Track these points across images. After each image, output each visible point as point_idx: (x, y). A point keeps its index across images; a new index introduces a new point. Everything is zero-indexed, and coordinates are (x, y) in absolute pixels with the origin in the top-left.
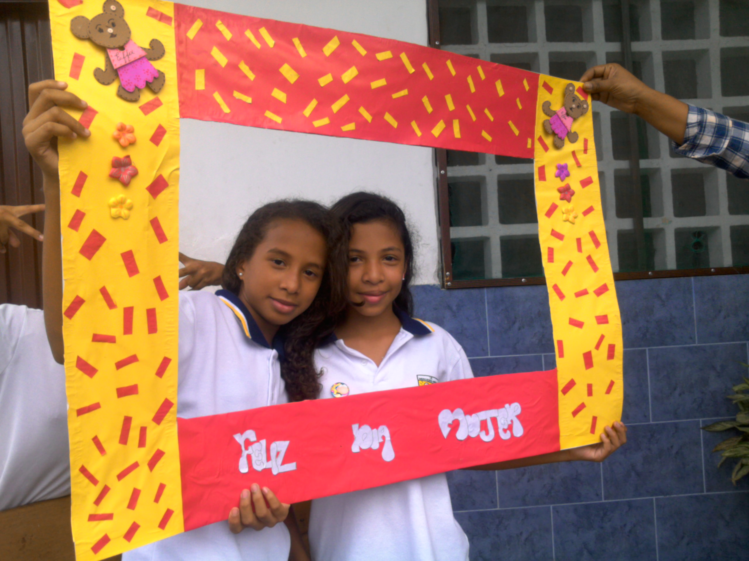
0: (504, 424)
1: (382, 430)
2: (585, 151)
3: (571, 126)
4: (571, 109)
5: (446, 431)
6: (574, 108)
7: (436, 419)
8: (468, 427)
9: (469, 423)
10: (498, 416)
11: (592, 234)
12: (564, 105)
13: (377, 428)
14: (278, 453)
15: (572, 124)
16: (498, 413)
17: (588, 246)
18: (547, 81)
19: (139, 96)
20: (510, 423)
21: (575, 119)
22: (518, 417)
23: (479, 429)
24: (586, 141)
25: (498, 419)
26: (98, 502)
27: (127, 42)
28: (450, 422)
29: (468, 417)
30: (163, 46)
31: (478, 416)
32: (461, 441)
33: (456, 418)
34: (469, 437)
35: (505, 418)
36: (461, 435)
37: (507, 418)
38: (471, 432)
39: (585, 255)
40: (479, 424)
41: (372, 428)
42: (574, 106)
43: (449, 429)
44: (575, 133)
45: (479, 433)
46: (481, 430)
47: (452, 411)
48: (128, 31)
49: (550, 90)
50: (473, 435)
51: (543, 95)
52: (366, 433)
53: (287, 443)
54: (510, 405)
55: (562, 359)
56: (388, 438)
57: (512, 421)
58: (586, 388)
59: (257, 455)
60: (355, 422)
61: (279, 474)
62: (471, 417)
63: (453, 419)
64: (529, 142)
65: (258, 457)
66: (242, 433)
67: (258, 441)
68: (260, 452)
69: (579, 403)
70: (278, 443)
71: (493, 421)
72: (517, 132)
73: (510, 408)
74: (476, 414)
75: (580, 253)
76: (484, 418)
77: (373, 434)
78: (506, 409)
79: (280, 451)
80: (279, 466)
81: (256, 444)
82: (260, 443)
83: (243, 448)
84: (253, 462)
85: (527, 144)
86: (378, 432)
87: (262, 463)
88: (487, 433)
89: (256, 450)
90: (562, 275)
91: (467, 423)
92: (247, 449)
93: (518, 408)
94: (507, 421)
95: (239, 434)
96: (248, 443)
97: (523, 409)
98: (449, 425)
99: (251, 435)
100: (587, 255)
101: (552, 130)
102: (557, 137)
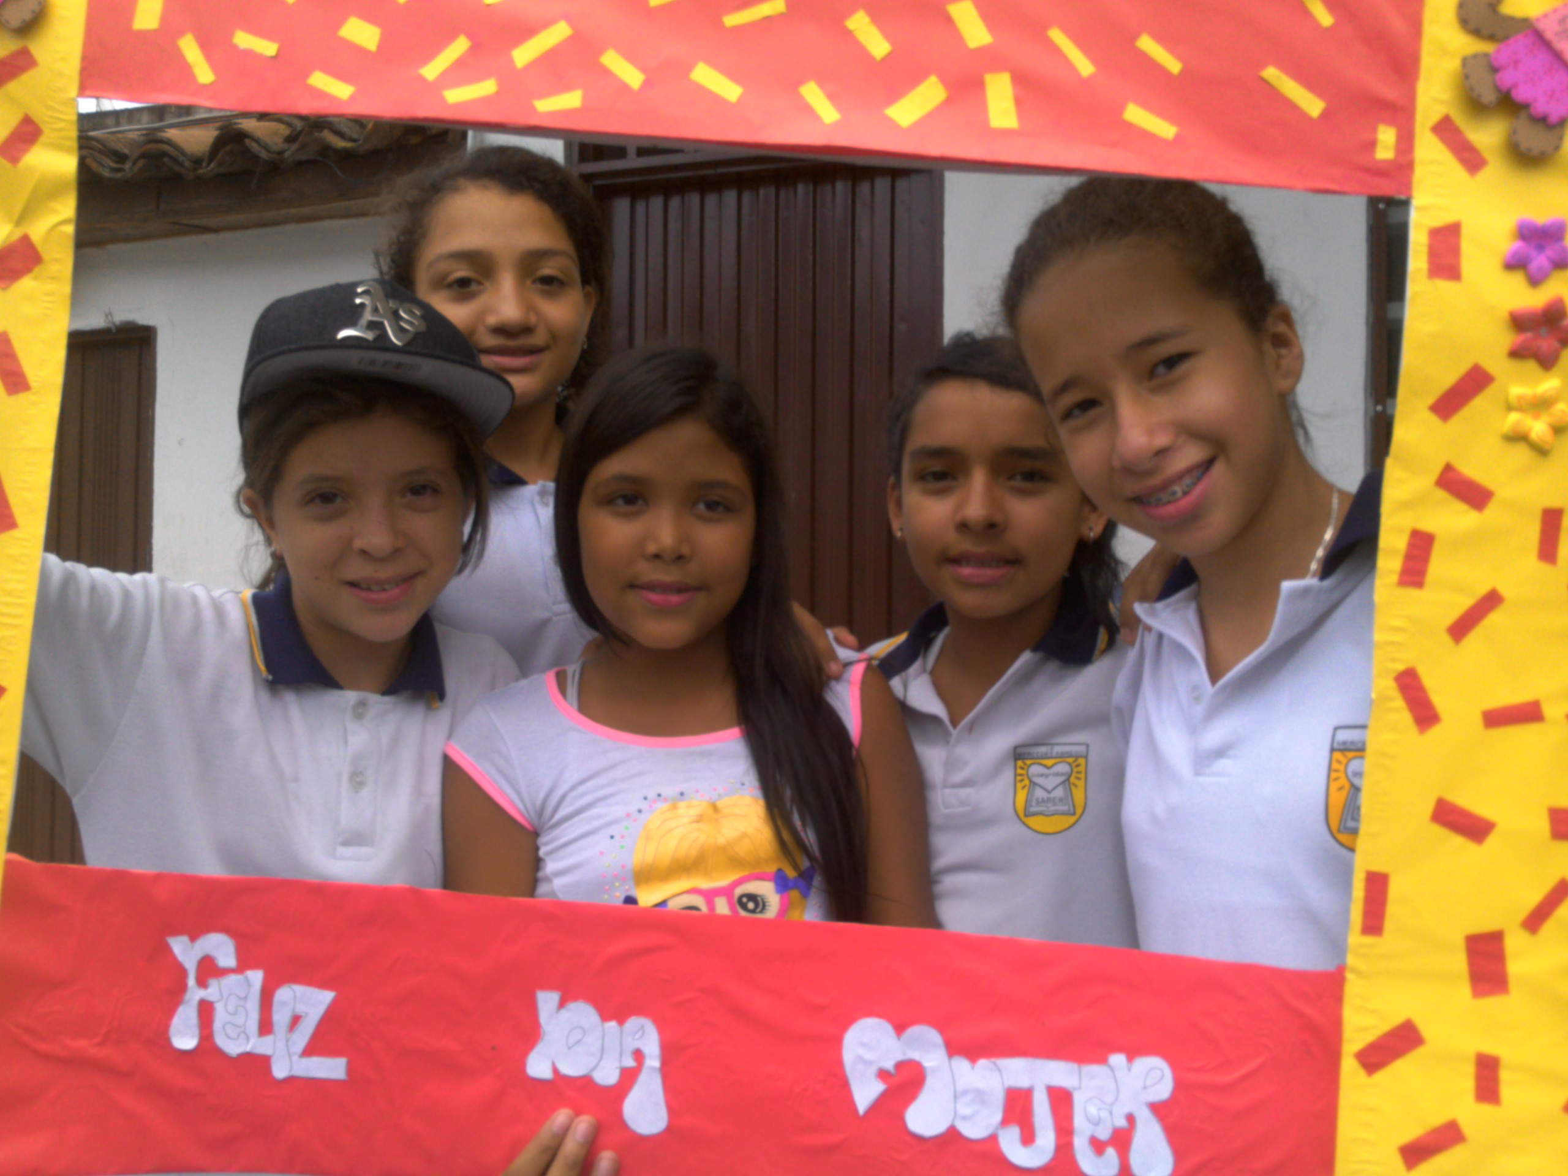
0: (1097, 1122)
1: (639, 1030)
7: (836, 1042)
8: (956, 1097)
9: (961, 1085)
10: (1080, 1088)
13: (621, 1021)
14: (296, 1020)
16: (1080, 1077)
20: (1122, 1123)
22: (1157, 1108)
23: (998, 1117)
25: (1078, 1099)
28: (889, 1065)
29: (961, 1064)
31: (999, 1069)
33: (915, 1055)
34: (952, 1135)
35: (1103, 1102)
36: (923, 1120)
37: (1112, 1104)
38: (965, 1118)
40: (998, 1099)
41: (606, 1017)
43: (877, 1088)
45: (997, 1129)
46: (1006, 1122)
47: (900, 1028)
50: (972, 1131)
52: (581, 1028)
53: (326, 997)
54: (1131, 1058)
55: (1369, 940)
56: (653, 1061)
57: (1131, 1119)
58: (1470, 1069)
59: (231, 1008)
60: (548, 986)
61: (291, 1080)
62: (973, 1068)
63: (900, 1057)
64: (1386, 138)
65: (235, 1014)
66: (193, 938)
67: (240, 969)
68: (242, 1003)
69: (1437, 1119)
70: (299, 989)
71: (1061, 1100)
72: (1313, 106)
73: (1129, 1070)
74: (993, 1060)
75: (1544, 567)
76: (1023, 1083)
77: (603, 1038)
78: (1112, 1069)
79: (303, 1014)
80: (295, 1058)
81: (233, 978)
82: (247, 980)
83: (191, 981)
84: (217, 1025)
85: (1372, 144)
86: (622, 1032)
87: (243, 1036)
88: (1028, 1138)
89: (231, 994)
90: (1447, 639)
91: (954, 1084)
92: (202, 983)
93: (1163, 1076)
94: (1111, 1113)
95: (185, 939)
96: (208, 969)
97: (1179, 1085)
98: (883, 1074)
99: (221, 948)
101: (1498, 89)
102: (1523, 115)
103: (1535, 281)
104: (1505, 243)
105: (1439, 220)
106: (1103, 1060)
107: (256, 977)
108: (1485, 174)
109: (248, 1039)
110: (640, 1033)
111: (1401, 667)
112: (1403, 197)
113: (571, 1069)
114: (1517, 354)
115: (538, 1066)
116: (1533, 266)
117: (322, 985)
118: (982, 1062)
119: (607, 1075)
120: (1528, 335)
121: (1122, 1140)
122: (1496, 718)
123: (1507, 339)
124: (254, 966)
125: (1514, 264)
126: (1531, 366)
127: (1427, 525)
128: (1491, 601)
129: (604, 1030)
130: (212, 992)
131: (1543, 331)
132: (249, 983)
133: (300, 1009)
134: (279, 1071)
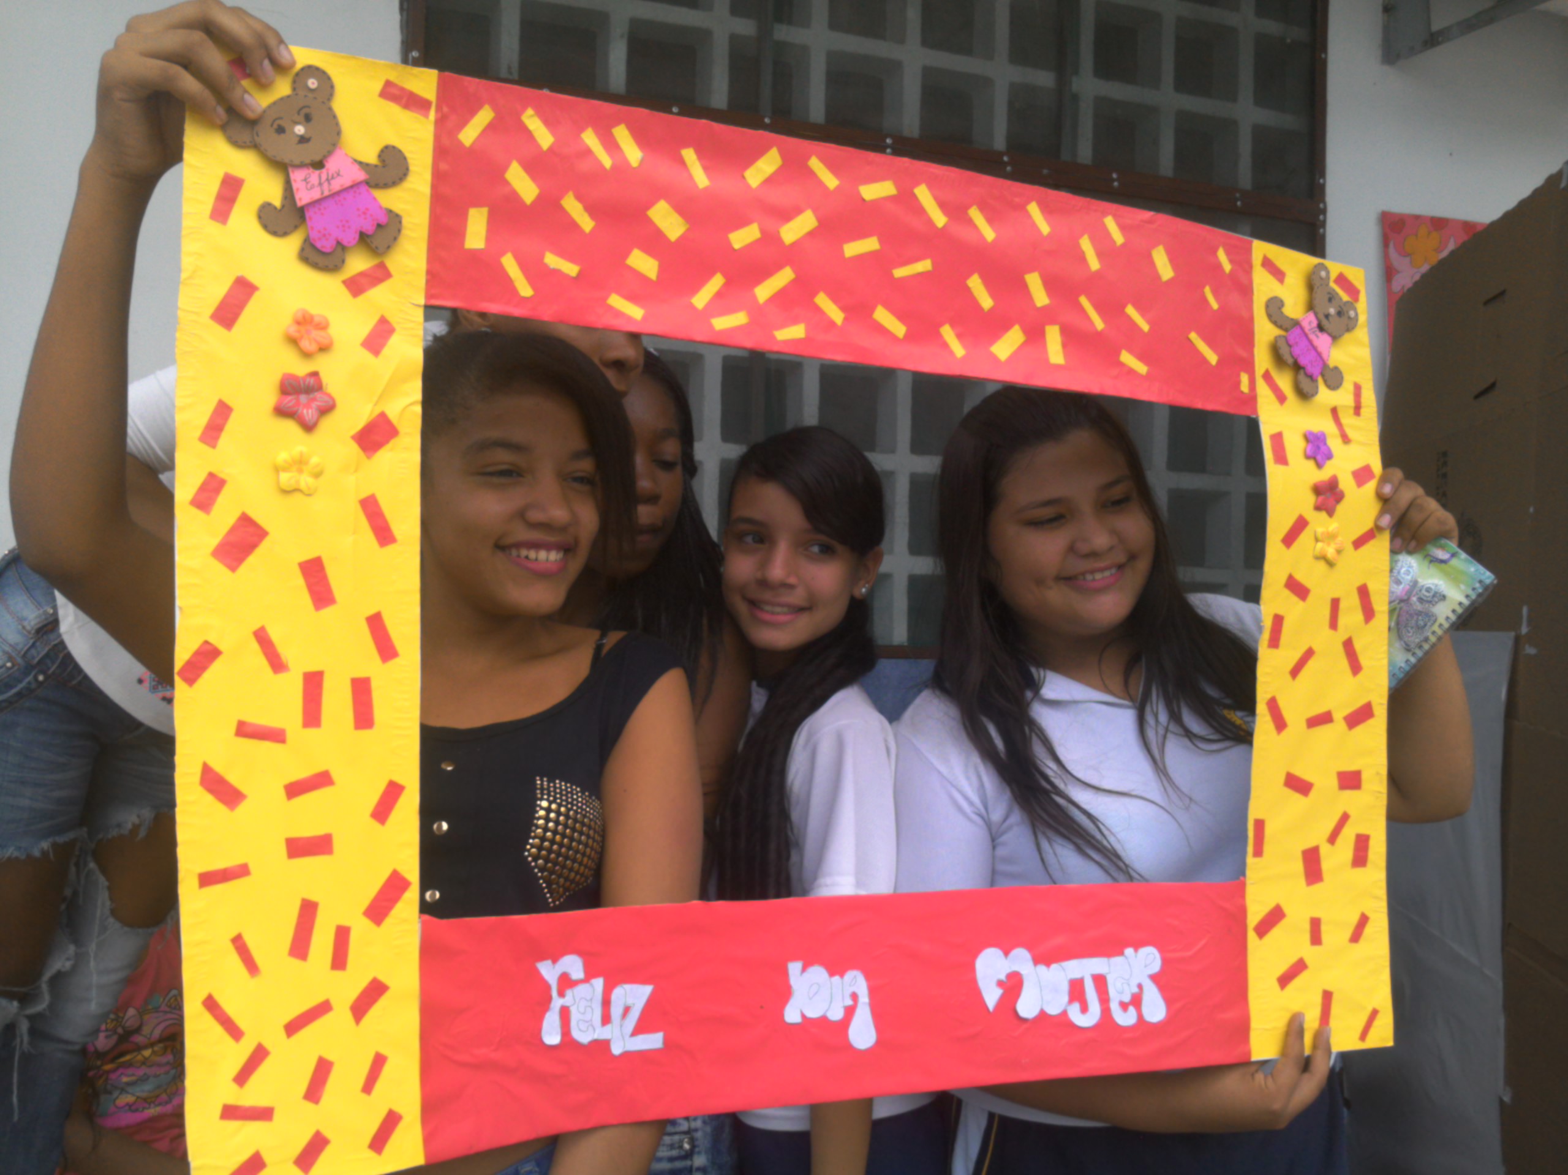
1: (853, 979)
2: (1357, 409)
3: (1329, 352)
4: (1327, 316)
5: (991, 996)
6: (1331, 316)
7: (973, 969)
8: (1042, 990)
9: (1044, 983)
10: (1110, 973)
11: (1363, 592)
12: (1310, 307)
13: (842, 974)
14: (627, 1010)
15: (1330, 348)
16: (1109, 966)
17: (1351, 616)
18: (1270, 256)
19: (343, 261)
21: (1335, 338)
23: (1066, 998)
24: (1358, 389)
25: (1110, 980)
26: (242, 1077)
27: (330, 153)
28: (1003, 977)
29: (1042, 970)
30: (405, 158)
31: (1064, 969)
32: (1024, 1020)
33: (1016, 968)
34: (1043, 1014)
35: (1124, 979)
36: (1027, 1008)
37: (1128, 980)
38: (1049, 1003)
39: (1341, 635)
40: (1065, 987)
41: (832, 974)
42: (1332, 311)
43: (999, 992)
44: (1336, 368)
45: (1067, 1006)
46: (1071, 1001)
47: (1007, 952)
48: (336, 131)
49: (1279, 275)
50: (1053, 1010)
51: (1263, 286)
52: (818, 984)
53: (647, 990)
54: (1136, 950)
55: (1257, 860)
56: (864, 999)
57: (1140, 986)
58: (1307, 927)
59: (582, 1010)
60: (795, 959)
61: (625, 1055)
62: (1048, 970)
63: (1009, 971)
64: (1244, 379)
65: (584, 1014)
66: (555, 961)
67: (587, 979)
68: (589, 1004)
69: (1293, 960)
70: (628, 987)
71: (1100, 981)
72: (1213, 358)
73: (1136, 956)
74: (1060, 963)
75: (1332, 632)
76: (1078, 974)
77: (831, 989)
78: (1126, 958)
79: (631, 1005)
80: (626, 1040)
81: (582, 989)
82: (592, 985)
83: (554, 993)
84: (573, 1023)
85: (1238, 383)
86: (842, 983)
87: (591, 1029)
88: (1084, 1009)
89: (581, 999)
90: (1289, 677)
91: (1040, 983)
92: (561, 994)
93: (1155, 958)
94: (1129, 985)
95: (549, 962)
96: (566, 982)
97: (1165, 961)
98: (1000, 984)
99: (573, 965)
100: (1345, 637)
101: (1292, 356)
103: (1320, 466)
104: (1301, 445)
105: (1274, 429)
106: (1122, 953)
107: (598, 983)
108: (1287, 403)
109: (594, 1030)
110: (854, 982)
111: (1269, 695)
112: (1254, 416)
113: (813, 1013)
114: (1317, 508)
115: (792, 1015)
116: (1317, 458)
117: (641, 981)
118: (1054, 967)
119: (836, 1014)
120: (1322, 497)
121: (1136, 1001)
122: (1315, 722)
123: (1312, 498)
124: (596, 975)
125: (1307, 456)
126: (1323, 516)
127: (1281, 611)
128: (1309, 654)
129: (831, 984)
130: (567, 1000)
131: (1327, 495)
132: (593, 989)
133: (630, 1002)
134: (616, 1050)
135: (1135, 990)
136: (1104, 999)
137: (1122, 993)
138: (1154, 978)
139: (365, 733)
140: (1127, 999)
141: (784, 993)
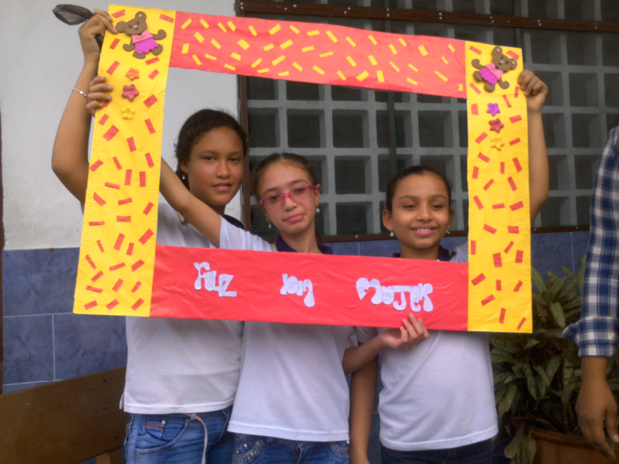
2: (516, 96)
4: (500, 64)
5: (362, 295)
6: (502, 64)
7: (355, 284)
8: (383, 295)
9: (384, 293)
10: (411, 291)
11: (516, 161)
12: (493, 61)
13: (303, 280)
14: (224, 283)
15: (502, 75)
16: (411, 289)
17: (510, 169)
18: (474, 46)
19: (145, 56)
21: (504, 71)
23: (393, 299)
25: (411, 294)
27: (143, 32)
28: (367, 288)
29: (384, 288)
30: (165, 32)
31: (393, 289)
32: (375, 305)
33: (373, 286)
34: (382, 304)
35: (417, 294)
36: (376, 300)
37: (419, 295)
38: (385, 300)
39: (506, 176)
40: (393, 295)
41: (299, 280)
42: (502, 62)
43: (364, 294)
44: (506, 82)
45: (392, 302)
46: (395, 300)
47: (369, 280)
48: (146, 26)
49: (478, 52)
50: (387, 303)
51: (470, 56)
52: (293, 283)
53: (231, 277)
54: (423, 284)
55: (473, 256)
56: (311, 290)
57: (423, 298)
58: (495, 283)
59: (209, 280)
60: (285, 273)
61: (223, 297)
62: (387, 288)
63: (370, 287)
64: (461, 86)
65: (210, 281)
66: (200, 263)
67: (211, 270)
68: (211, 278)
69: (488, 295)
70: (225, 275)
71: (407, 294)
72: (445, 79)
73: (423, 287)
74: (391, 286)
75: (502, 174)
76: (398, 291)
77: (299, 285)
78: (419, 287)
80: (224, 292)
81: (209, 273)
82: (212, 273)
83: (199, 273)
84: (206, 284)
85: (458, 87)
86: (303, 283)
87: (211, 287)
88: (400, 303)
89: (209, 276)
90: (483, 189)
92: (202, 274)
93: (430, 288)
94: (419, 297)
95: (198, 263)
96: (203, 271)
97: (434, 289)
98: (366, 291)
99: (206, 265)
100: (508, 176)
101: (481, 77)
102: (487, 83)
103: (493, 115)
104: (486, 108)
105: (474, 103)
106: (416, 285)
107: (215, 272)
108: (481, 94)
109: (213, 287)
110: (307, 283)
111: (474, 196)
112: (465, 98)
113: (291, 292)
114: (492, 130)
115: (283, 292)
116: (493, 112)
117: (231, 274)
118: (389, 287)
119: (300, 293)
120: (493, 126)
121: (421, 303)
122: (495, 207)
123: (489, 127)
124: (214, 270)
125: (488, 112)
126: (494, 133)
127: (477, 165)
128: (492, 182)
129: (299, 283)
130: (205, 276)
131: (496, 125)
132: (213, 274)
133: (225, 280)
134: (221, 295)
135: (421, 299)
136: (408, 301)
137: (416, 299)
138: (429, 295)
139: (143, 188)
140: (417, 302)
141: (281, 284)
